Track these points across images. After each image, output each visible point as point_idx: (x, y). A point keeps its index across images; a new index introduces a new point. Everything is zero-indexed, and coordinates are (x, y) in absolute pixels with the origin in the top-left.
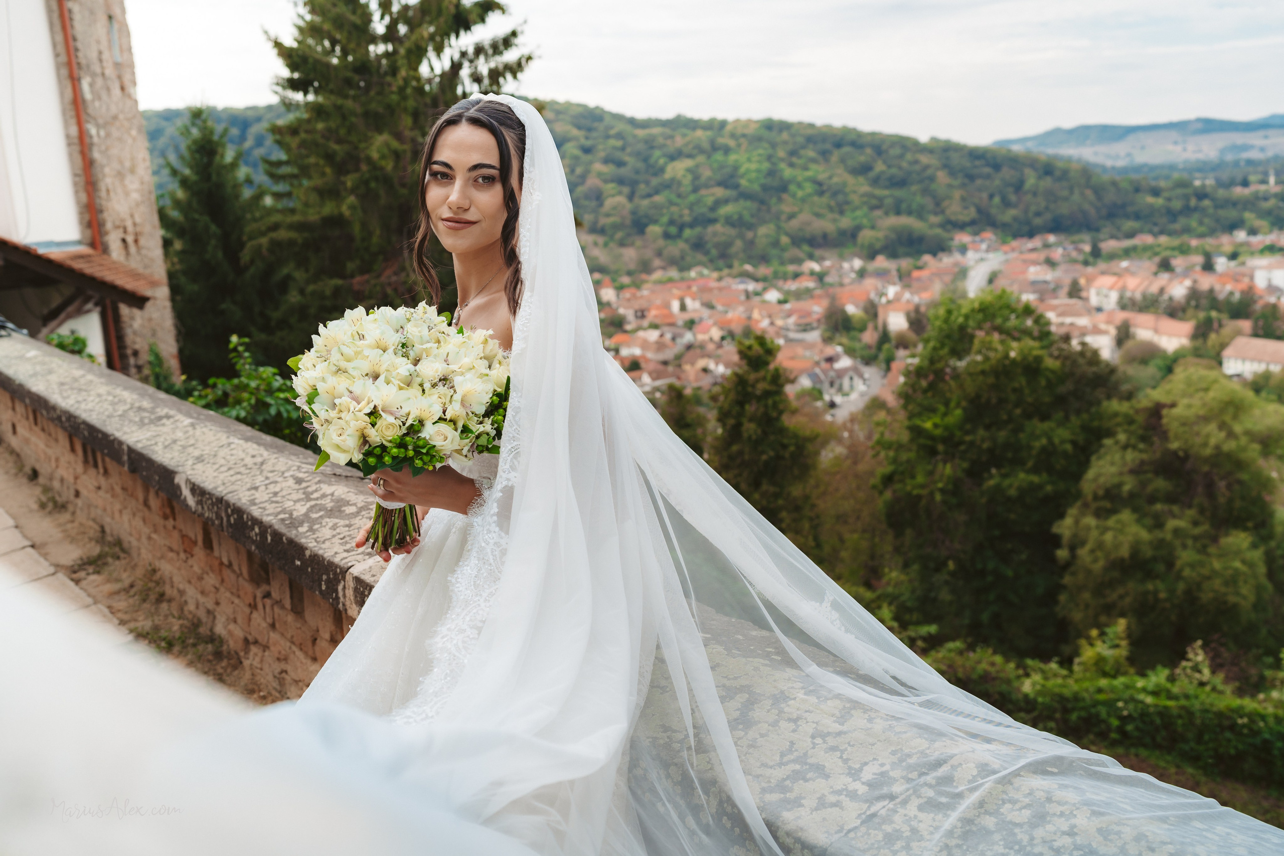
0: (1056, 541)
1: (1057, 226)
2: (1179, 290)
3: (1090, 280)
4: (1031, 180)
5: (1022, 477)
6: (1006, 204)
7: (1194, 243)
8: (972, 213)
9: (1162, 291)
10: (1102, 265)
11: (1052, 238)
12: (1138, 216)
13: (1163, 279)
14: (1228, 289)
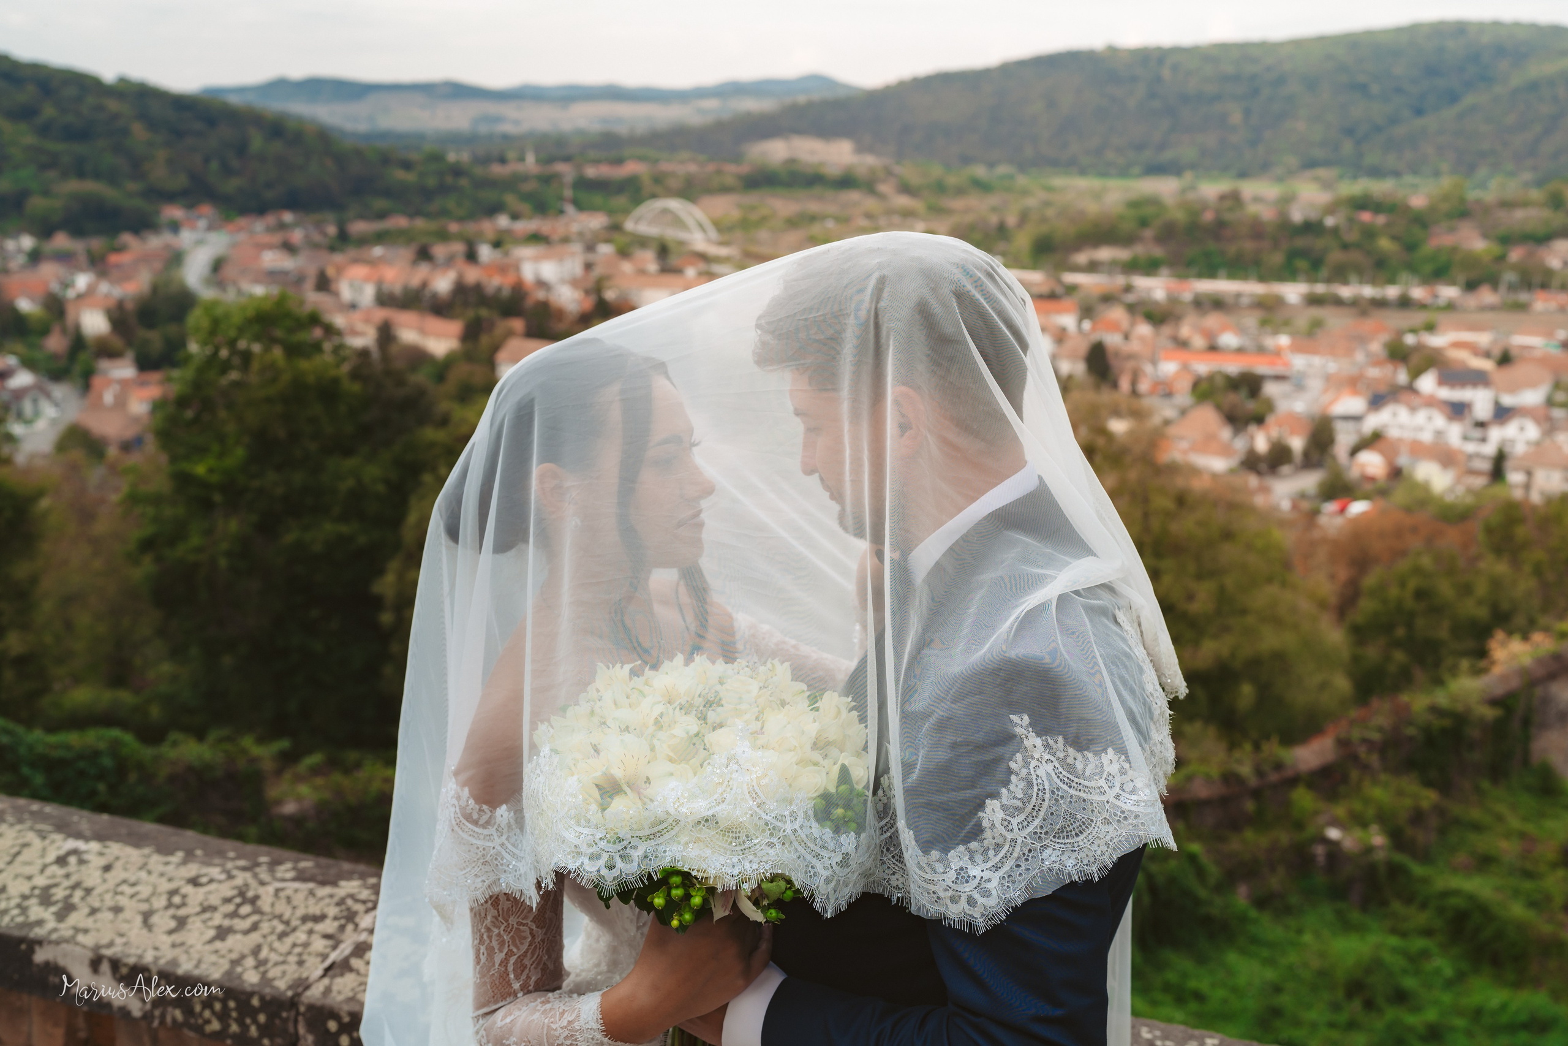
0: (377, 603)
1: (297, 201)
2: (443, 284)
3: (340, 270)
4: (257, 142)
5: (329, 528)
6: (227, 171)
7: (454, 227)
8: (181, 181)
9: (424, 285)
10: (352, 252)
11: (288, 217)
12: (388, 193)
13: (423, 270)
14: (495, 282)
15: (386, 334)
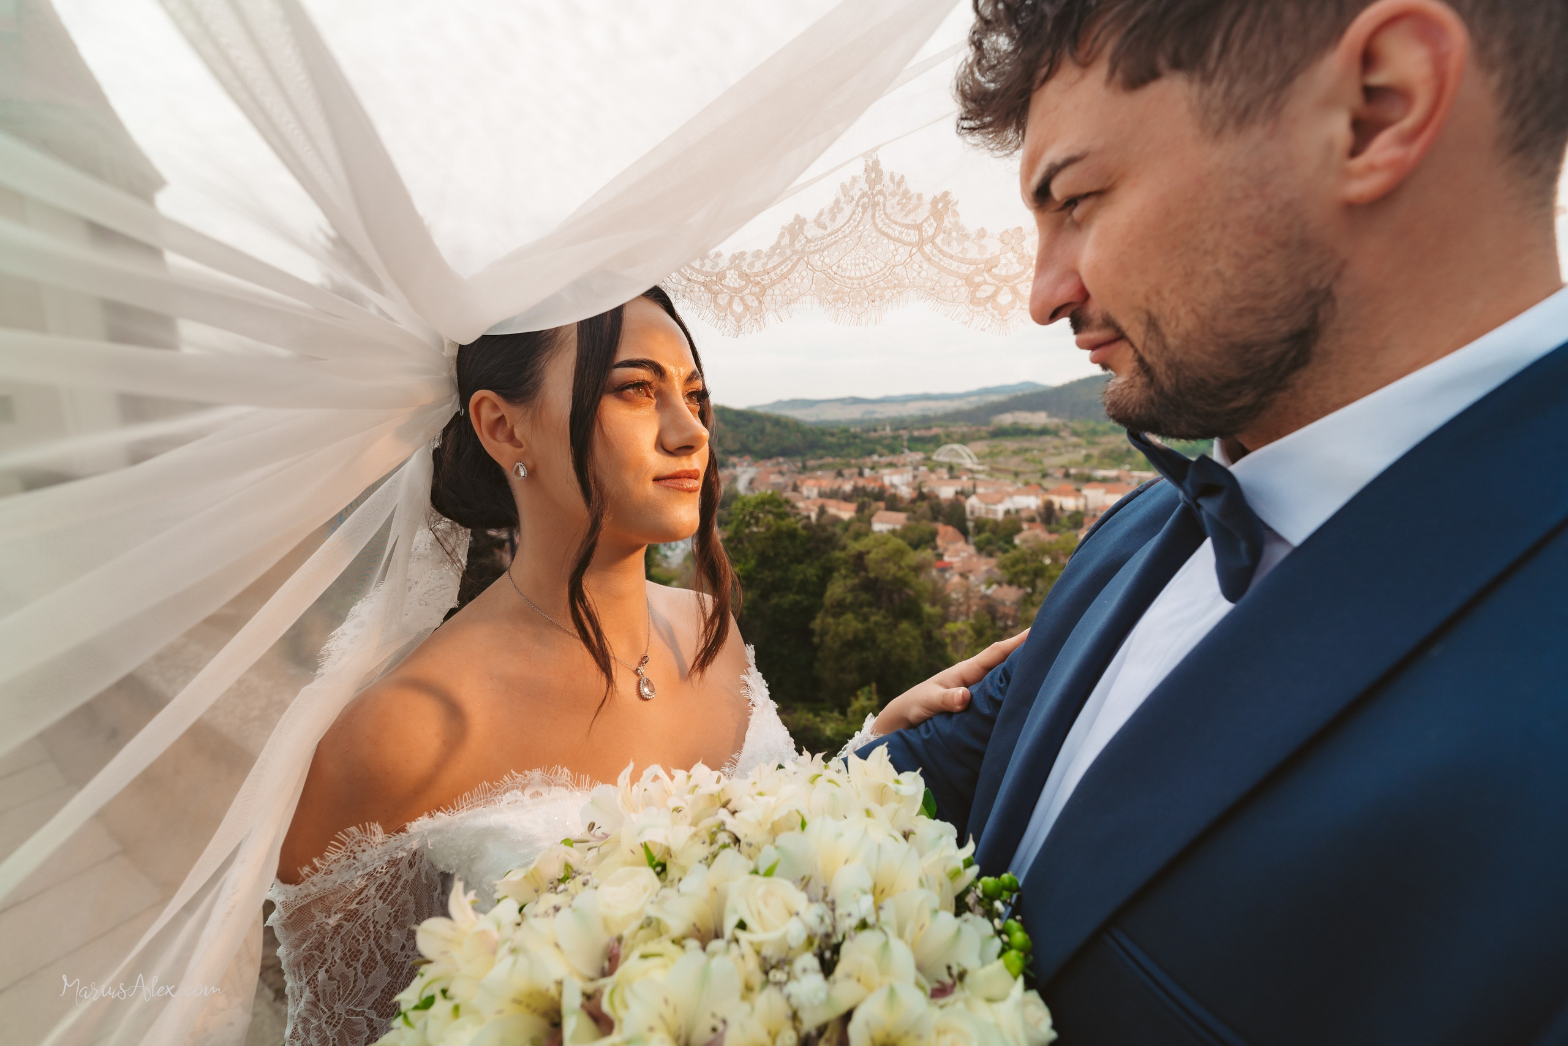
0: (811, 633)
1: (786, 453)
2: (848, 487)
3: (803, 482)
4: (769, 428)
5: (791, 597)
6: (756, 441)
7: (853, 461)
8: (736, 446)
9: (840, 488)
10: (808, 474)
11: (781, 459)
12: (824, 447)
13: (839, 481)
14: (871, 486)
15: (822, 511)
